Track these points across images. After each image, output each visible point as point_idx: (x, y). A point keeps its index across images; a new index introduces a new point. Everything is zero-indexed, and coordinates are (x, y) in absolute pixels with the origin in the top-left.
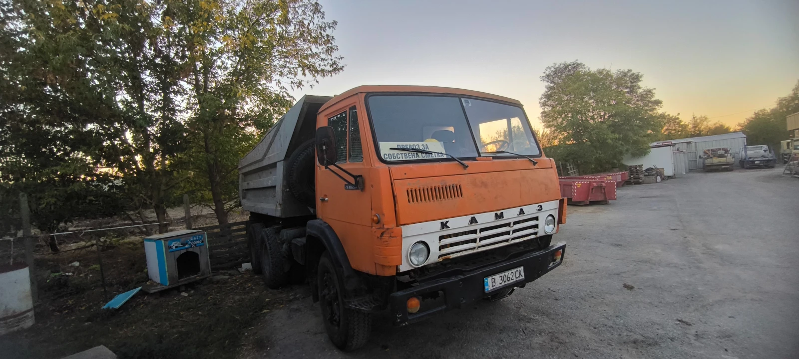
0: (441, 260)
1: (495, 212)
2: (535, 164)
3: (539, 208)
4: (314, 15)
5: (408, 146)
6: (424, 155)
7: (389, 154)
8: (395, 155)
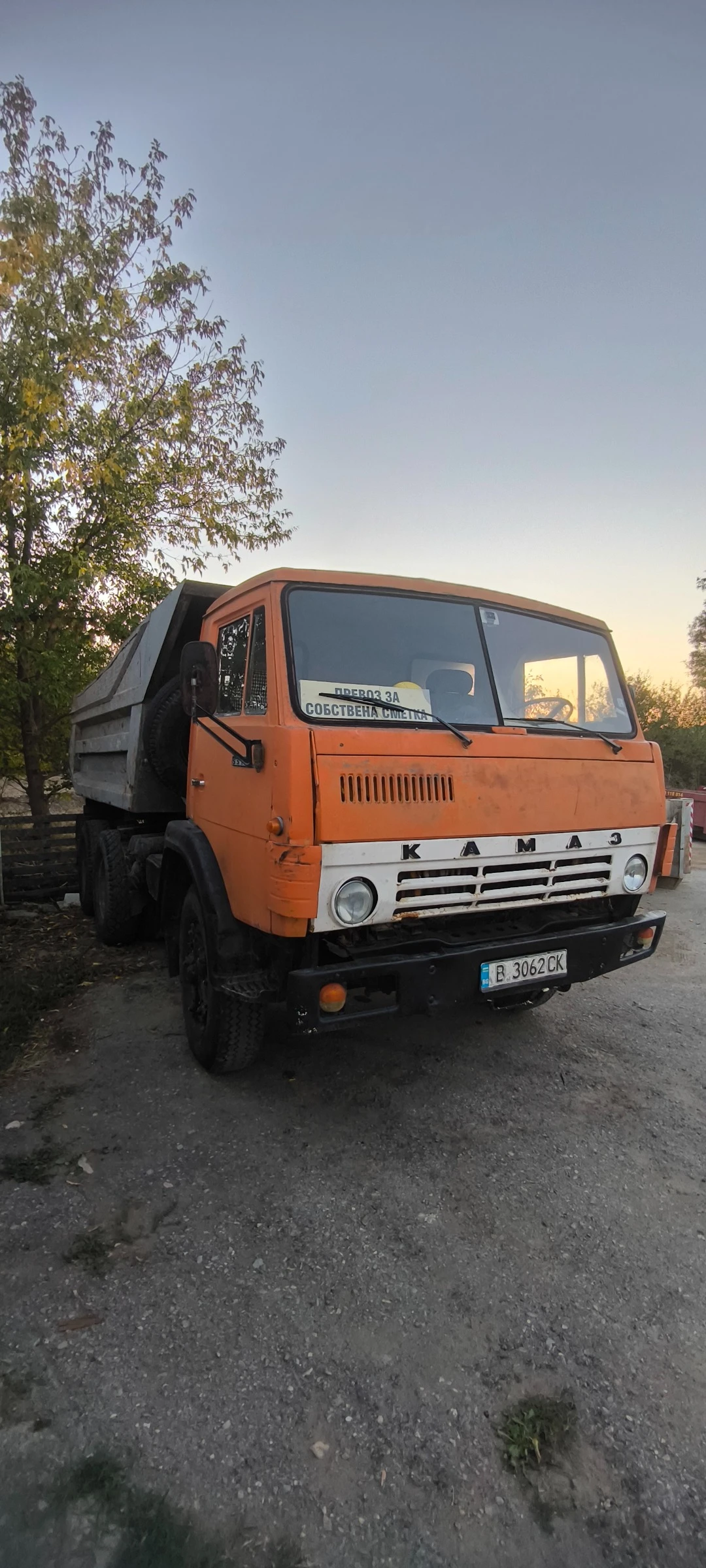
0: (399, 918)
1: (520, 837)
2: (616, 750)
3: (615, 839)
4: (243, 426)
5: (358, 692)
6: (388, 712)
7: (316, 705)
8: (330, 708)
